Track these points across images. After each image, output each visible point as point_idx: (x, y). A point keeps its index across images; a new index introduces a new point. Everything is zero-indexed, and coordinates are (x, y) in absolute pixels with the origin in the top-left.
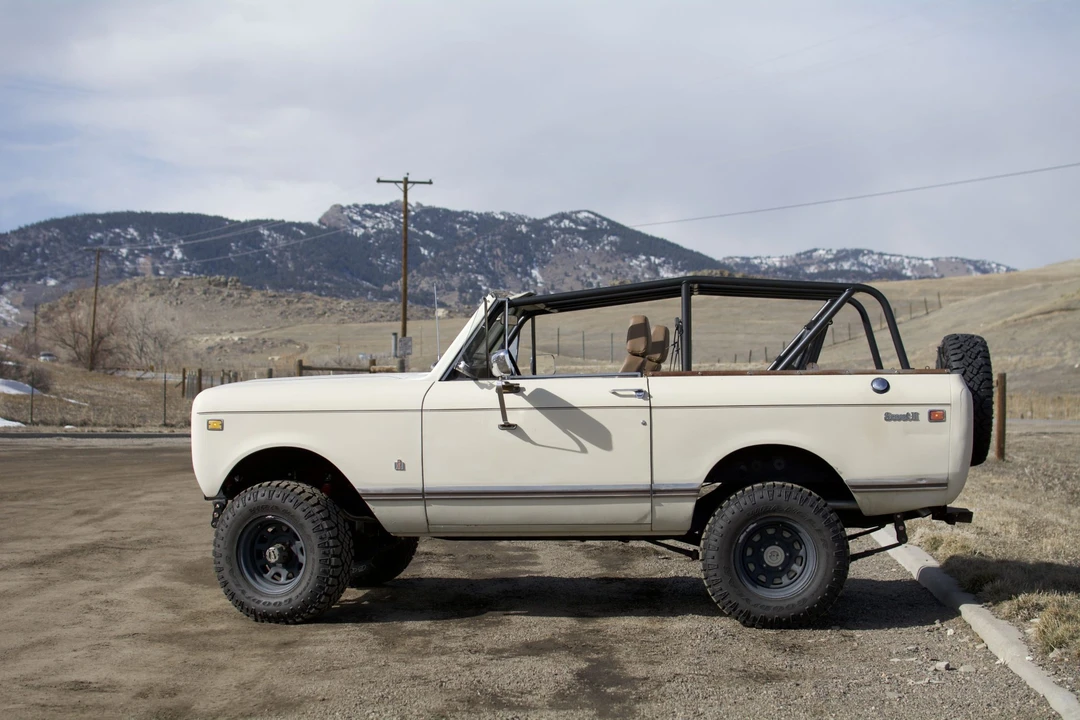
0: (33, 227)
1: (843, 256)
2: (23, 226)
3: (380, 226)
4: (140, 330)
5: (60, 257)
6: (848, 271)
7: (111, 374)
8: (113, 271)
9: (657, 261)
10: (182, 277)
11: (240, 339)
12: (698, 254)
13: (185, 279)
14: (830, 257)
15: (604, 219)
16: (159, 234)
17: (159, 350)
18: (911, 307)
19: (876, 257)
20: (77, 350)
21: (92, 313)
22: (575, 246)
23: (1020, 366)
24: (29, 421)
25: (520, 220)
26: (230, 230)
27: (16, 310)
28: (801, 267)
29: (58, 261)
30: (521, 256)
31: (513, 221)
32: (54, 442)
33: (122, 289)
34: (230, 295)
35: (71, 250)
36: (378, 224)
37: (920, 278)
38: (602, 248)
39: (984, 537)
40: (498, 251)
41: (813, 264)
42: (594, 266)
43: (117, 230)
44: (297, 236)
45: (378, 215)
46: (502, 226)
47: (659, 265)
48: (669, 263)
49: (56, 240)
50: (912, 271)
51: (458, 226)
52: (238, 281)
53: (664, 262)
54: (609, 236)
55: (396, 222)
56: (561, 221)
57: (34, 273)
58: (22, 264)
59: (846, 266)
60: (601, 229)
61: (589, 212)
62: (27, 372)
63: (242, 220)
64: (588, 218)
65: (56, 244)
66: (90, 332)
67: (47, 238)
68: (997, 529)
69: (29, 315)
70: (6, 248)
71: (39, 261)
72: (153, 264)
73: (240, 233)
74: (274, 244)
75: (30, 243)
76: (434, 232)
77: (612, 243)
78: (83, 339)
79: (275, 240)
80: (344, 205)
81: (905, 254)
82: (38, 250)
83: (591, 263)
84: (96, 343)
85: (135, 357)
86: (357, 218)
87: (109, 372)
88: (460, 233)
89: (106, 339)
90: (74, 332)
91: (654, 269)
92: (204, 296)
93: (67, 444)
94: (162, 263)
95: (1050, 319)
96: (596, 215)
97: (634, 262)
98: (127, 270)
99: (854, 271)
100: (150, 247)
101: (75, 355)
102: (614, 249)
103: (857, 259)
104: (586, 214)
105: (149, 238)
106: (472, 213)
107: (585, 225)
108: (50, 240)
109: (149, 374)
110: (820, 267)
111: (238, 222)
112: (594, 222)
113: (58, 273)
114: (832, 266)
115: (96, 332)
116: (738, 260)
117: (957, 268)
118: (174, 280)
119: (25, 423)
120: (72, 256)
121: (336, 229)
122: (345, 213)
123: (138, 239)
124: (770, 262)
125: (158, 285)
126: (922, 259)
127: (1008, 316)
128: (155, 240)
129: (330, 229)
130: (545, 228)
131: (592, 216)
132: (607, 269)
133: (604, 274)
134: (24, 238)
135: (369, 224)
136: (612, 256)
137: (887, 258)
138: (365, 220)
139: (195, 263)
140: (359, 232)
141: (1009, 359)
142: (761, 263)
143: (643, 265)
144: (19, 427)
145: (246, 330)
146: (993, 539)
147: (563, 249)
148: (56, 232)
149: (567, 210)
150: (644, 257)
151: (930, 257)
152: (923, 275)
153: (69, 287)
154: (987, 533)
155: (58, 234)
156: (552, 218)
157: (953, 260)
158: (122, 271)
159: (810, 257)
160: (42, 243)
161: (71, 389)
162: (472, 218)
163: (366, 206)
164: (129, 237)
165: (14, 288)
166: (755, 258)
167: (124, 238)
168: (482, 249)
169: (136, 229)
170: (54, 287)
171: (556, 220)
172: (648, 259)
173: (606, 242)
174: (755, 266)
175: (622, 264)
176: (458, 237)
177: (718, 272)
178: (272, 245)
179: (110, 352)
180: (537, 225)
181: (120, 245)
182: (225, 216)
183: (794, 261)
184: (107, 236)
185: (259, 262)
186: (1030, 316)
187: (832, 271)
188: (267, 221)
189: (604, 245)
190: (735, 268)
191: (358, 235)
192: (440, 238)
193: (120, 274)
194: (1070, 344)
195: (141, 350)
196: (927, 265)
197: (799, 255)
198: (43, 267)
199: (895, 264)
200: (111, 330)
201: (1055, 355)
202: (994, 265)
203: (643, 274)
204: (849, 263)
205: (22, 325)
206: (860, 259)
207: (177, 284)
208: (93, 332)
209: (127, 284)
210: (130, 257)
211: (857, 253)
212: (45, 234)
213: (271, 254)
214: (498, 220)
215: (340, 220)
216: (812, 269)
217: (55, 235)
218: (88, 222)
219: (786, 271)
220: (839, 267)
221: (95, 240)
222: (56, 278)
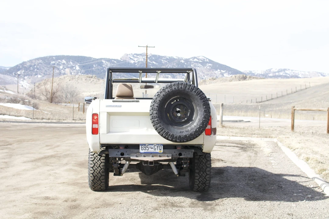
0: (34, 60)
1: (280, 71)
2: (31, 59)
4: (66, 91)
5: (42, 69)
6: (282, 75)
7: (57, 104)
8: (58, 73)
10: (79, 75)
12: (236, 69)
13: (80, 76)
14: (276, 71)
15: (207, 59)
16: (72, 62)
17: (72, 97)
18: (301, 87)
19: (290, 71)
20: (47, 97)
21: (52, 86)
22: (198, 67)
24: (32, 118)
25: (182, 59)
26: (93, 61)
27: (29, 85)
28: (267, 74)
29: (41, 70)
31: (179, 59)
32: (40, 125)
33: (61, 78)
34: (93, 81)
35: (45, 67)
36: (138, 59)
37: (304, 78)
38: (207, 68)
39: (322, 157)
41: (271, 73)
42: (204, 73)
43: (59, 61)
44: (113, 63)
45: (138, 57)
46: (176, 60)
47: (224, 73)
48: (227, 72)
49: (41, 63)
50: (302, 75)
51: (163, 60)
52: (96, 76)
53: (225, 72)
54: (209, 64)
55: (144, 59)
56: (194, 59)
57: (34, 73)
58: (30, 71)
59: (281, 74)
60: (206, 62)
61: (203, 56)
62: (32, 103)
63: (97, 58)
64: (202, 58)
65: (41, 65)
66: (51, 91)
67: (38, 63)
68: (327, 155)
69: (33, 86)
70: (26, 66)
71: (36, 70)
72: (70, 71)
73: (96, 62)
75: (33, 64)
76: (155, 62)
77: (210, 66)
78: (49, 93)
79: (107, 64)
80: (128, 54)
82: (36, 66)
83: (203, 72)
84: (53, 95)
85: (64, 99)
86: (132, 57)
87: (56, 104)
88: (163, 62)
89: (55, 94)
90: (46, 91)
91: (222, 74)
92: (85, 81)
93: (44, 125)
94: (73, 71)
96: (205, 57)
97: (216, 72)
98: (62, 73)
99: (284, 75)
100: (69, 66)
101: (46, 98)
102: (210, 68)
103: (285, 72)
105: (69, 63)
106: (167, 56)
107: (202, 60)
108: (39, 64)
109: (69, 104)
110: (273, 74)
112: (204, 60)
113: (41, 73)
114: (277, 74)
115: (53, 91)
116: (248, 72)
117: (315, 75)
118: (76, 76)
119: (31, 119)
120: (46, 68)
121: (125, 61)
122: (128, 56)
123: (66, 63)
124: (258, 72)
125: (71, 77)
126: (305, 72)
128: (71, 64)
129: (123, 61)
130: (189, 61)
131: (204, 58)
132: (208, 74)
133: (207, 75)
134: (31, 63)
135: (136, 59)
136: (209, 70)
137: (294, 71)
139: (83, 71)
140: (132, 62)
142: (255, 73)
143: (219, 73)
144: (29, 120)
145: (98, 91)
146: (326, 158)
148: (41, 61)
149: (196, 56)
150: (219, 70)
151: (307, 71)
152: (305, 77)
153: (45, 78)
154: (323, 156)
156: (191, 58)
157: (314, 72)
158: (61, 73)
159: (270, 71)
160: (37, 64)
161: (45, 109)
162: (167, 58)
163: (135, 54)
164: (63, 63)
165: (28, 78)
166: (254, 71)
167: (61, 63)
169: (65, 60)
170: (40, 78)
171: (193, 59)
172: (221, 71)
173: (208, 66)
174: (253, 73)
175: (212, 72)
176: (162, 64)
177: (242, 75)
178: (106, 66)
179: (57, 97)
180: (187, 60)
181: (60, 65)
182: (92, 57)
183: (265, 72)
184: (56, 62)
185: (102, 71)
188: (104, 58)
190: (247, 74)
192: (157, 64)
193: (60, 74)
195: (66, 97)
196: (306, 74)
197: (267, 70)
198: (37, 72)
199: (296, 73)
200: (57, 91)
202: (327, 74)
203: (219, 76)
205: (31, 89)
207: (77, 77)
208: (52, 91)
209: (62, 77)
210: (63, 69)
211: (285, 70)
212: (37, 62)
214: (175, 59)
215: (127, 58)
216: (271, 75)
217: (41, 62)
218: (51, 58)
219: (263, 75)
220: (279, 74)
221: (52, 64)
222: (41, 75)
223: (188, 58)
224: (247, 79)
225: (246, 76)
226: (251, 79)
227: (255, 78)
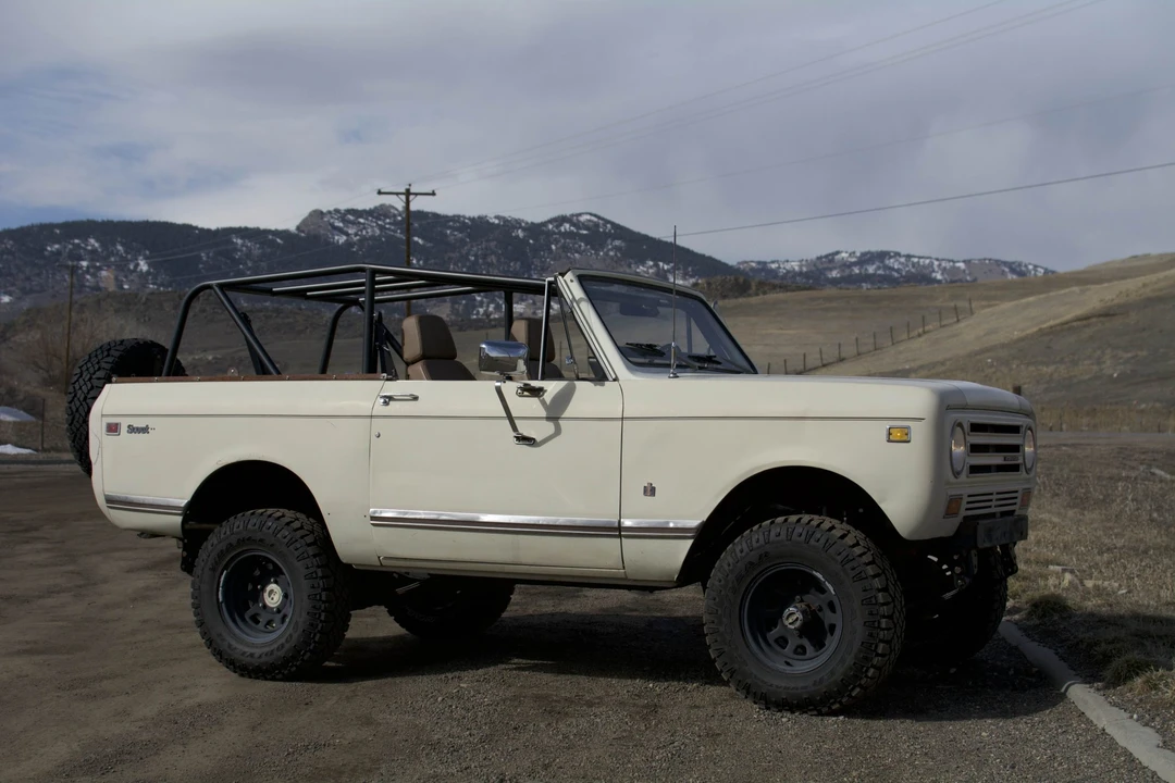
1: (867, 258)
3: (364, 233)
5: (14, 272)
6: (874, 275)
9: (666, 267)
10: (149, 291)
11: (214, 358)
12: (710, 258)
13: (152, 293)
14: (853, 260)
15: (607, 222)
16: (123, 245)
18: (940, 313)
19: (903, 260)
20: (51, 373)
21: (66, 334)
22: (577, 251)
23: (1056, 376)
24: (41, 449)
25: (517, 224)
26: (199, 239)
28: (822, 272)
29: (12, 276)
30: (519, 263)
31: (508, 225)
33: (84, 305)
34: (204, 311)
35: (26, 263)
36: (361, 231)
37: (951, 282)
38: (606, 254)
40: (493, 259)
41: (835, 268)
43: (77, 241)
44: (273, 244)
45: (362, 220)
46: (497, 231)
47: (668, 271)
48: (679, 269)
49: (9, 252)
50: (942, 274)
51: (449, 232)
53: (674, 268)
54: (613, 240)
55: (382, 228)
56: (561, 225)
59: (871, 269)
60: (604, 232)
61: (591, 214)
63: (213, 228)
64: (590, 221)
65: (10, 257)
66: (64, 354)
72: (116, 279)
73: (211, 241)
74: (249, 255)
76: (423, 238)
77: (617, 249)
78: (56, 361)
79: (249, 249)
80: (325, 210)
81: (934, 256)
84: (70, 367)
86: (339, 224)
88: (451, 239)
90: (47, 353)
91: (662, 275)
92: (173, 311)
94: (126, 277)
95: (1088, 326)
96: (599, 217)
97: (641, 268)
98: (87, 284)
99: (880, 275)
100: (112, 259)
101: (48, 379)
102: (619, 255)
103: (882, 262)
104: (588, 217)
105: (111, 249)
106: (464, 217)
107: (587, 228)
110: (843, 271)
111: (209, 231)
112: (597, 225)
113: (11, 288)
114: (857, 271)
115: (71, 354)
116: (754, 265)
117: (990, 271)
118: (140, 294)
119: (36, 450)
120: (27, 270)
121: (315, 236)
122: (326, 219)
123: (100, 250)
124: (788, 266)
125: (124, 300)
126: (954, 262)
127: (1045, 322)
128: (118, 251)
129: (309, 237)
130: (543, 232)
131: (595, 219)
135: (351, 231)
136: (617, 262)
137: (916, 260)
138: (348, 227)
139: (162, 275)
140: (342, 239)
141: (1045, 369)
142: (779, 268)
143: (651, 271)
144: (31, 454)
145: (220, 347)
147: (563, 255)
148: (9, 244)
149: (568, 213)
150: (651, 263)
151: (962, 259)
152: (956, 278)
153: (27, 303)
155: (12, 246)
156: (550, 221)
157: (987, 262)
158: (83, 286)
159: (832, 261)
162: (464, 222)
163: (349, 211)
164: (89, 248)
166: (773, 262)
167: (85, 249)
168: (476, 256)
169: (97, 241)
170: (8, 303)
171: (555, 224)
172: (656, 265)
173: (610, 247)
174: (772, 270)
176: (449, 244)
177: (732, 278)
178: (245, 254)
180: (535, 230)
181: (81, 258)
182: (194, 224)
183: (815, 265)
184: (65, 247)
185: (232, 273)
186: (1067, 323)
187: (856, 274)
189: (609, 250)
190: (751, 274)
191: (340, 242)
192: (429, 245)
193: (81, 288)
194: (1108, 351)
196: (959, 268)
197: (819, 258)
199: (924, 266)
201: (1093, 364)
202: (1031, 267)
204: (874, 267)
206: (887, 262)
207: (144, 299)
208: (68, 353)
209: (89, 299)
210: (92, 270)
211: (882, 255)
213: (245, 264)
214: (493, 224)
215: (320, 226)
216: (835, 274)
217: (9, 247)
218: (43, 232)
219: (806, 275)
220: (863, 271)
221: (52, 252)
222: (10, 295)
223: (538, 220)
224: (751, 292)
225: (745, 281)
226: (765, 293)
227: (780, 287)
